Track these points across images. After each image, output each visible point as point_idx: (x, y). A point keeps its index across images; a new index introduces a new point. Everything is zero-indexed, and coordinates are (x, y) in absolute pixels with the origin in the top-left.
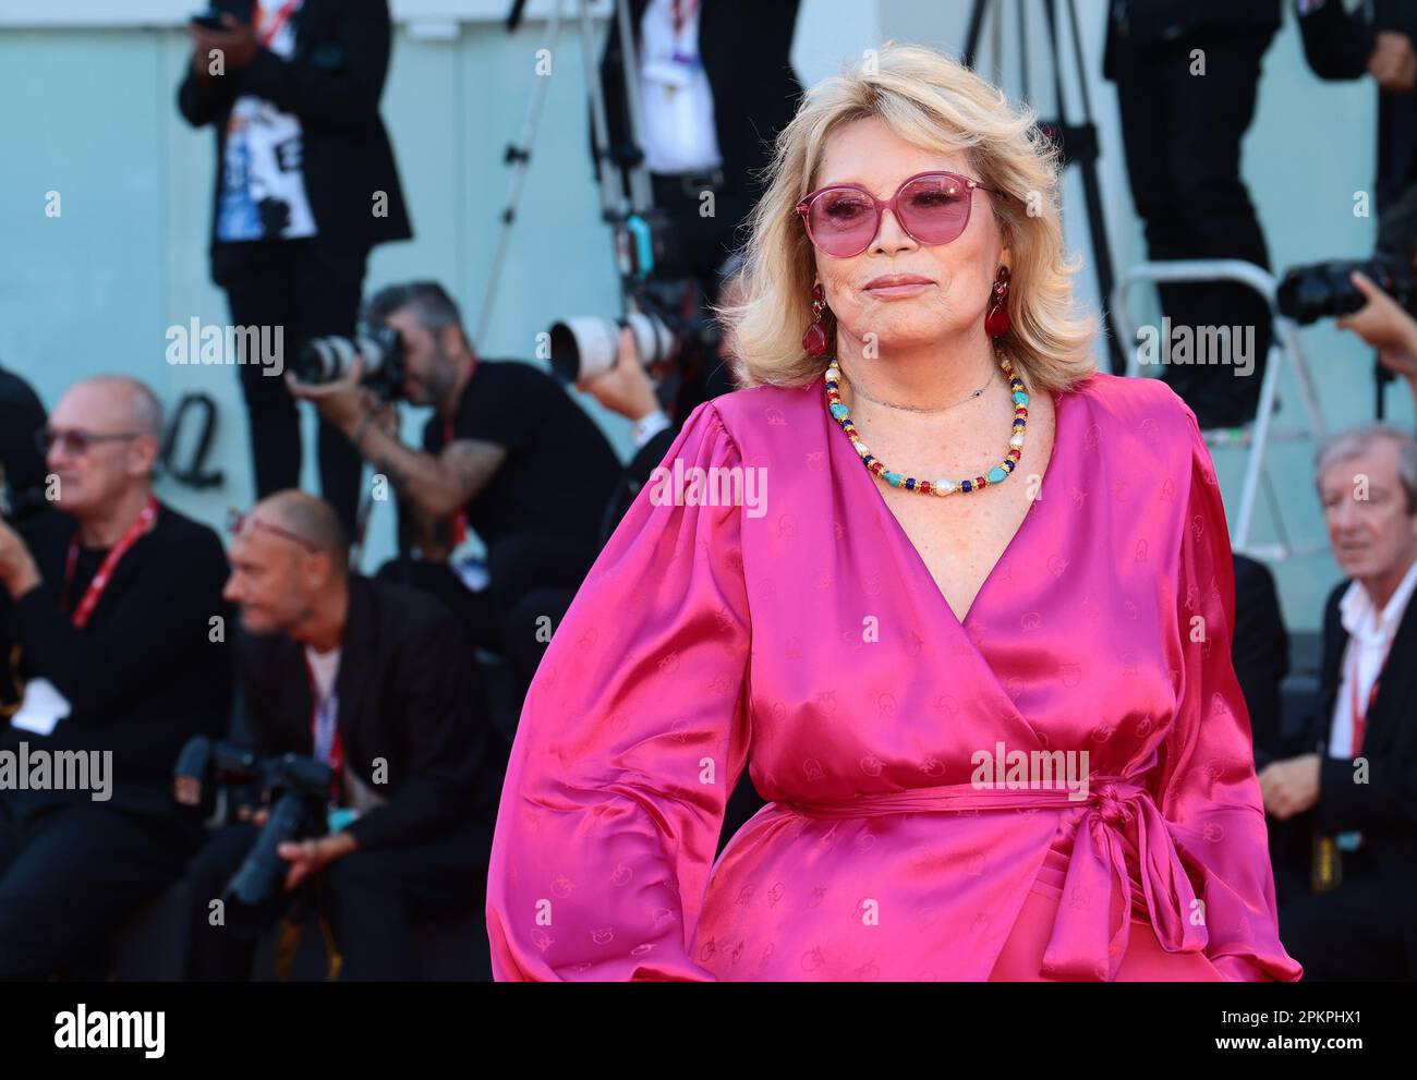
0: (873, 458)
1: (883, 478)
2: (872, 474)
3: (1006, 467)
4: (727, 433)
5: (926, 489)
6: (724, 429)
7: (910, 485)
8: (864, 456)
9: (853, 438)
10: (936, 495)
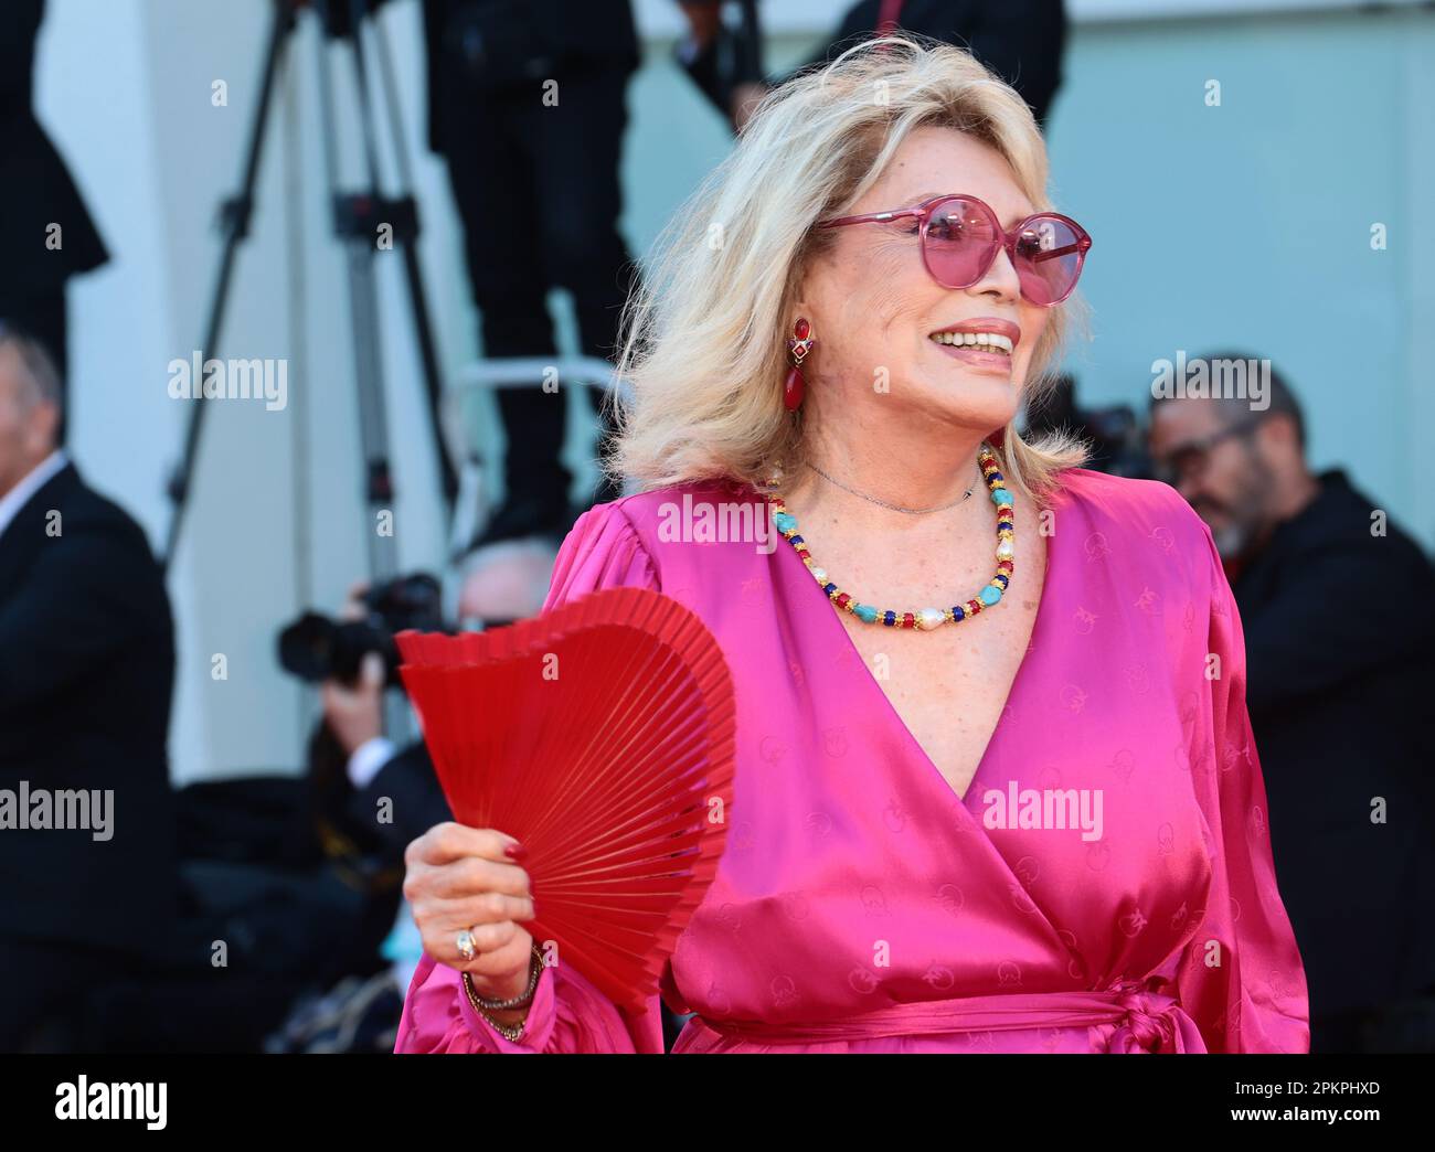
0: (835, 587)
1: (852, 612)
2: (836, 608)
3: (1000, 584)
4: (645, 552)
5: (909, 623)
6: (642, 546)
7: (889, 621)
8: (824, 584)
9: (806, 561)
10: (921, 629)
